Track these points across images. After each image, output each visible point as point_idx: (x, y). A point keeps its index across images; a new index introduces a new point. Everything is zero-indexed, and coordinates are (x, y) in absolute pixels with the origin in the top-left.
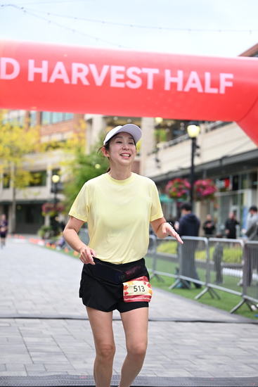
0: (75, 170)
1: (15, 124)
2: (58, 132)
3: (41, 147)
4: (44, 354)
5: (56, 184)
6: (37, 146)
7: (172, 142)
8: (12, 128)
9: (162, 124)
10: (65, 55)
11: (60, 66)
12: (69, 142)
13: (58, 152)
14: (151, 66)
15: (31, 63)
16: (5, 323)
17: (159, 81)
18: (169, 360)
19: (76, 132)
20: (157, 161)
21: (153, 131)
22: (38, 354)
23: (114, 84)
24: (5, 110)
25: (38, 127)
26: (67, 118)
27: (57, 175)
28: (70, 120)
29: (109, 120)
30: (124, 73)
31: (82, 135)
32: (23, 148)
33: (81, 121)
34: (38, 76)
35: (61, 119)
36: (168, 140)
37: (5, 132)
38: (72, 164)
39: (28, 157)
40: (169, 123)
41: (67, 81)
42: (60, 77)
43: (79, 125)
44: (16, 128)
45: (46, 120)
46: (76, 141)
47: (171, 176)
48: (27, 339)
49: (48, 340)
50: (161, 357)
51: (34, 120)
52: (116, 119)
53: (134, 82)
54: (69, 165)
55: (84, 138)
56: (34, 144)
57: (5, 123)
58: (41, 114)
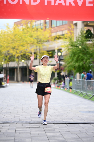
0: (69, 49)
1: (39, 27)
2: (60, 31)
3: (52, 38)
4: (56, 141)
5: (60, 56)
6: (50, 38)
8: (37, 29)
12: (65, 35)
13: (60, 40)
16: (37, 125)
19: (69, 30)
22: (53, 141)
23: (87, 4)
24: (33, 21)
25: (50, 28)
26: (64, 24)
27: (60, 52)
28: (66, 24)
29: (85, 23)
31: (72, 31)
32: (43, 39)
33: (71, 24)
35: (61, 24)
37: (34, 31)
38: (67, 47)
39: (45, 44)
41: (64, 4)
42: (60, 2)
43: (70, 26)
44: (39, 29)
45: (54, 25)
46: (69, 34)
48: (48, 134)
49: (58, 134)
51: (48, 25)
52: (89, 22)
54: (66, 47)
55: (73, 33)
56: (48, 37)
57: (34, 27)
58: (51, 21)
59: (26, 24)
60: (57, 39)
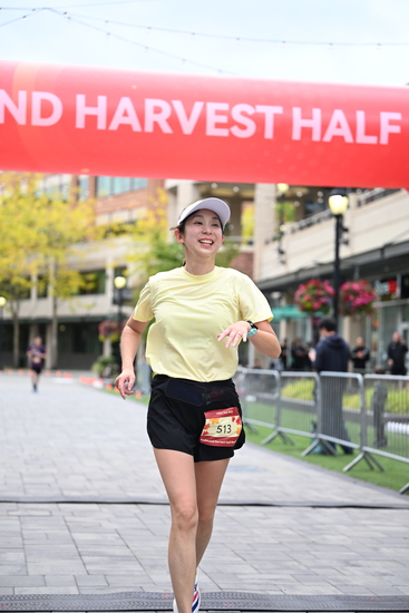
0: (150, 268)
1: (56, 196)
2: (123, 209)
3: (97, 232)
4: (106, 558)
5: (121, 290)
6: (90, 231)
7: (303, 223)
8: (50, 202)
9: (288, 194)
10: (134, 87)
11: (126, 103)
12: (140, 224)
13: (124, 239)
14: (270, 102)
15: (81, 99)
16: (42, 510)
17: (283, 126)
18: (303, 568)
19: (152, 208)
20: (281, 252)
21: (274, 206)
22: (95, 558)
23: (211, 131)
24: (39, 175)
25: (91, 200)
26: (136, 187)
27: (122, 276)
28: (141, 190)
29: (203, 189)
30: (228, 114)
31: (161, 212)
32: (68, 234)
33: (160, 191)
34: (91, 120)
35: (128, 189)
36: (297, 220)
37: (39, 208)
38: (146, 259)
39: (75, 248)
40: (300, 193)
41: (137, 128)
42: (125, 121)
43: (156, 196)
44: (57, 203)
45: (104, 190)
46: (152, 222)
47: (302, 276)
48: (78, 536)
49: (112, 537)
50: (290, 564)
51: (85, 191)
52: (214, 186)
53: (243, 127)
54: (142, 259)
55: (165, 217)
56: (85, 229)
57: (40, 194)
58: (96, 179)
59: (15, 184)
60: (111, 235)
